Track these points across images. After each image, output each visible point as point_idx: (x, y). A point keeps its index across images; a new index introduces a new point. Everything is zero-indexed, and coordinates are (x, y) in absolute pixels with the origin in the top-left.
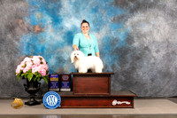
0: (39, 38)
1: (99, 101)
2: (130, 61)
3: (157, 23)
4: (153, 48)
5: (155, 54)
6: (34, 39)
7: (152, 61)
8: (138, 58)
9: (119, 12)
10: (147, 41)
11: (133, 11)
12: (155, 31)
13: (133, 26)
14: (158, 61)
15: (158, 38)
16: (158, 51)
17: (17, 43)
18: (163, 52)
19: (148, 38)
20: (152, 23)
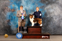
0: (14, 14)
1: (37, 36)
2: (46, 22)
3: (56, 9)
4: (54, 18)
5: (55, 20)
6: (12, 14)
7: (54, 22)
8: (49, 21)
9: (42, 5)
10: (52, 15)
11: (47, 4)
12: (55, 11)
13: (47, 10)
14: (56, 22)
15: (56, 14)
16: (56, 19)
17: (5, 15)
18: (58, 19)
19: (53, 14)
20: (54, 9)
